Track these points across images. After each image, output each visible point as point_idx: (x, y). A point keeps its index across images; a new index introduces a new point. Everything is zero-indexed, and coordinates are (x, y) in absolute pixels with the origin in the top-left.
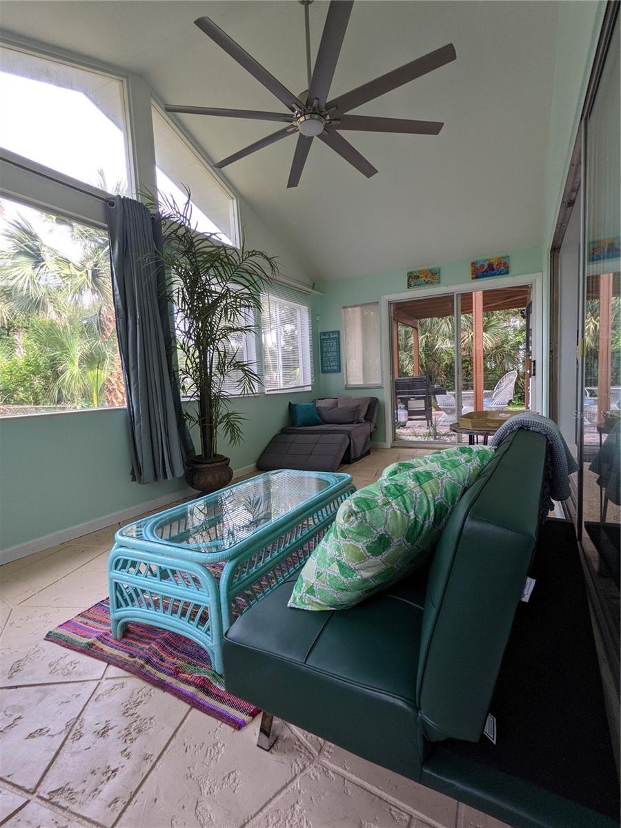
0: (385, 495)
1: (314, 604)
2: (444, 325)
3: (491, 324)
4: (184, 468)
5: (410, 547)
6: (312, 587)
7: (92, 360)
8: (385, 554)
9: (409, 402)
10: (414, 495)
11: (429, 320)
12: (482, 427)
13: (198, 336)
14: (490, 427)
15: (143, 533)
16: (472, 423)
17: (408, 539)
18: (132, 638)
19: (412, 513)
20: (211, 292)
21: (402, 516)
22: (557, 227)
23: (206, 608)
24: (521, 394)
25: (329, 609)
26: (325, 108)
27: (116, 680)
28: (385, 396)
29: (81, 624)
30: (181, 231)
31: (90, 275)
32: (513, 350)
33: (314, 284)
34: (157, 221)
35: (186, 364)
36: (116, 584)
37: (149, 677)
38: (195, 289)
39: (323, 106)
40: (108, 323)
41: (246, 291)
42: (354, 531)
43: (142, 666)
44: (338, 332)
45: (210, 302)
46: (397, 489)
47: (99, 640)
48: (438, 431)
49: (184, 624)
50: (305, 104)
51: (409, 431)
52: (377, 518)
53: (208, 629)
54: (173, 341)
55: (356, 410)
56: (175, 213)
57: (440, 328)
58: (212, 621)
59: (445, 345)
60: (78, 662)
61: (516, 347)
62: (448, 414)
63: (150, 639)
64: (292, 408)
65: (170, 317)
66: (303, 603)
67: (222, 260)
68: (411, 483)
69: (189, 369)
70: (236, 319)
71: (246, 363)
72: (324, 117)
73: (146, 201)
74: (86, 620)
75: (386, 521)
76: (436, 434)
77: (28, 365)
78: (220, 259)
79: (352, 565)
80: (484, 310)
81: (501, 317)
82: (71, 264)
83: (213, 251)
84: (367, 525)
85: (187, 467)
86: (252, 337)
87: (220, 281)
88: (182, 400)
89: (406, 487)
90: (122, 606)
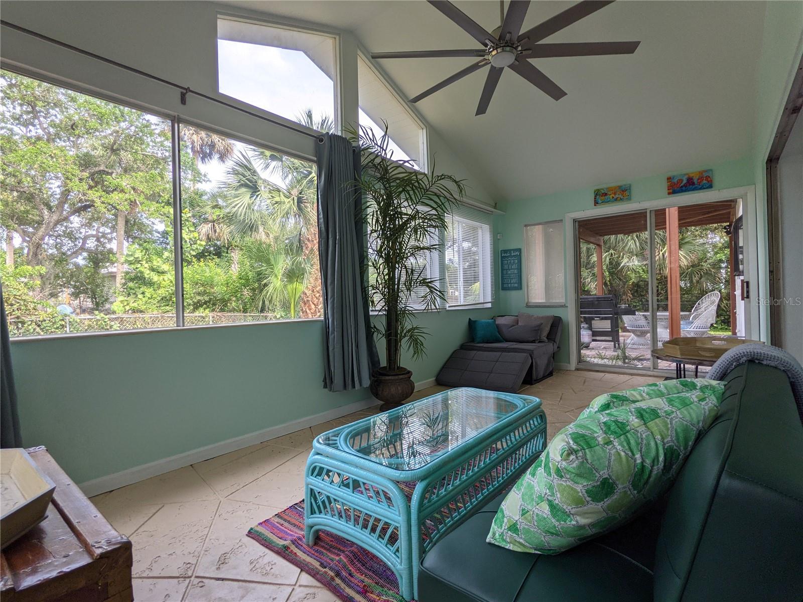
0: (605, 433)
1: (517, 544)
2: (632, 242)
3: (687, 240)
4: (370, 379)
5: (637, 495)
6: (515, 525)
7: (293, 275)
8: (608, 502)
9: (593, 322)
10: (639, 434)
11: (613, 237)
12: (693, 355)
13: (388, 255)
14: (704, 356)
15: (338, 442)
16: (681, 350)
17: (635, 485)
18: (323, 547)
19: (638, 456)
20: (401, 213)
21: (627, 460)
22: (776, 137)
23: (396, 528)
24: (726, 317)
25: (533, 551)
26: (517, 39)
27: (308, 588)
28: (570, 316)
29: (278, 525)
30: (378, 161)
31: (296, 201)
32: (713, 268)
33: (496, 204)
34: (357, 153)
35: (377, 281)
36: (312, 490)
37: (339, 592)
38: (388, 211)
39: (515, 38)
40: (306, 242)
41: (434, 212)
42: (574, 471)
43: (333, 579)
44: (520, 250)
45: (401, 223)
46: (618, 427)
47: (294, 544)
48: (627, 355)
49: (374, 541)
50: (498, 39)
51: (593, 353)
52: (599, 460)
53: (398, 550)
54: (365, 260)
55: (538, 329)
56: (373, 144)
57: (626, 245)
58: (402, 542)
59: (632, 263)
60: (275, 564)
61: (717, 265)
62: (638, 336)
63: (340, 550)
64: (472, 324)
65: (364, 237)
66: (504, 540)
67: (413, 185)
68: (635, 421)
69: (379, 285)
70: (425, 239)
71: (430, 280)
72: (516, 48)
73: (348, 136)
74: (282, 522)
75: (609, 463)
76: (625, 358)
77: (240, 278)
78: (411, 183)
79: (567, 508)
80: (681, 226)
81: (697, 233)
82: (281, 193)
83: (406, 177)
84: (588, 466)
85: (373, 378)
86: (435, 254)
87: (410, 204)
88: (371, 313)
89: (628, 425)
90: (315, 513)
